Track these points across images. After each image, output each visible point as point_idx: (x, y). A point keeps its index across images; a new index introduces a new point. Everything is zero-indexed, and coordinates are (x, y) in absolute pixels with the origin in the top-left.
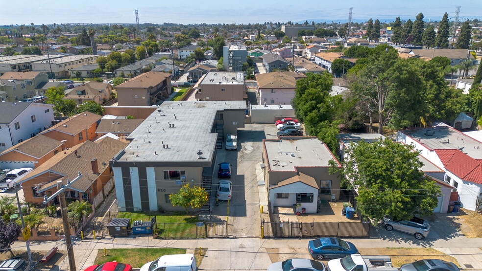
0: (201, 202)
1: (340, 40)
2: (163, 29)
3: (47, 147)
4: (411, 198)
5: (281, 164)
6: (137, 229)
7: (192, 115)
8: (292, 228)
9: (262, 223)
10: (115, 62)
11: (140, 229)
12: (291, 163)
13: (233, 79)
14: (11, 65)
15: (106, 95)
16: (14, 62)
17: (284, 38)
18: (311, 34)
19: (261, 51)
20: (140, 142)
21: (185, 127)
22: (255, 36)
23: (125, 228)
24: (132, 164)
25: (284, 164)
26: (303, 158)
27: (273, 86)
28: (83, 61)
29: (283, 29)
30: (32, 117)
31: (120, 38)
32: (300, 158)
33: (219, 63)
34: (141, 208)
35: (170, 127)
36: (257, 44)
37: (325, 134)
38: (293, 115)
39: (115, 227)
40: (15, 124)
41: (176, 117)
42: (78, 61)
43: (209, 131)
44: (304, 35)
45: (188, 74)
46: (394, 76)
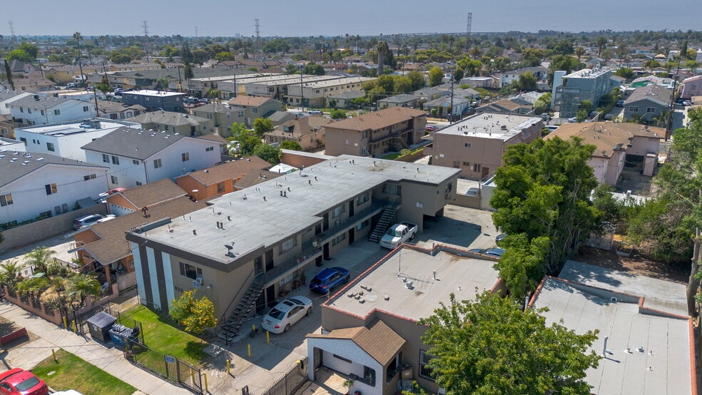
3: (162, 195)
12: (387, 300)
13: (503, 128)
16: (270, 84)
23: (100, 330)
28: (353, 86)
30: (183, 155)
31: (439, 55)
32: (420, 293)
35: (282, 195)
39: (93, 324)
40: (155, 161)
42: (346, 86)
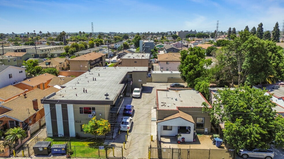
0: (104, 131)
1: (211, 39)
2: (109, 35)
3: (13, 93)
4: (268, 131)
5: (167, 105)
6: (54, 150)
7: (110, 74)
8: (173, 152)
9: (149, 148)
10: (74, 49)
11: (57, 150)
12: (175, 104)
13: (143, 56)
14: (14, 50)
15: (64, 66)
17: (177, 39)
18: (195, 36)
19: (163, 44)
20: (69, 89)
21: (103, 80)
22: (161, 37)
23: (46, 148)
24: (57, 102)
25: (169, 105)
26: (184, 102)
27: (167, 60)
28: (57, 49)
29: (177, 34)
30: (9, 75)
31: (82, 38)
32: (182, 101)
33: (137, 50)
34: (63, 135)
35: (93, 80)
36: (161, 42)
37: (200, 86)
38: (180, 77)
39: (38, 148)
41: (99, 75)
42: (54, 49)
43: (119, 83)
44: (190, 37)
45: (117, 56)
46: (248, 46)
